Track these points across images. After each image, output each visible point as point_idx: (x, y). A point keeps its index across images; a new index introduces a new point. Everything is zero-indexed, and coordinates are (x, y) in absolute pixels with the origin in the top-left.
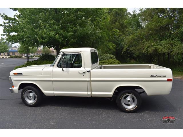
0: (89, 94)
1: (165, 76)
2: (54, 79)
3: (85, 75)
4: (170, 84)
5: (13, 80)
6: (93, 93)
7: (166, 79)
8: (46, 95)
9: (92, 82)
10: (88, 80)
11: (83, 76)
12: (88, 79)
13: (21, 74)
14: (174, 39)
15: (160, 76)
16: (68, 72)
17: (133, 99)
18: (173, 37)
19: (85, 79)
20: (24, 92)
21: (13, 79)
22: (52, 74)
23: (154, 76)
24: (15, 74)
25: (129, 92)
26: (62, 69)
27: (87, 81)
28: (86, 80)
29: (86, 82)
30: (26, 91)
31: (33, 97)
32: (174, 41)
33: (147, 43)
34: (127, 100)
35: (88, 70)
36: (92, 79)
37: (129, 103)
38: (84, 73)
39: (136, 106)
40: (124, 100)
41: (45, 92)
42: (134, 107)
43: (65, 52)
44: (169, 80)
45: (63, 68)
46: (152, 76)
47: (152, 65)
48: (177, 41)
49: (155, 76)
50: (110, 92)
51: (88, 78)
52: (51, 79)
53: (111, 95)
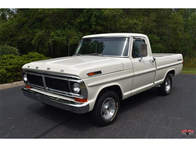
2: (136, 73)
11: (153, 65)
13: (99, 72)
21: (89, 85)
22: (133, 68)
24: (90, 74)
39: (170, 88)
41: (125, 94)
46: (178, 60)
51: (155, 67)
53: (162, 81)
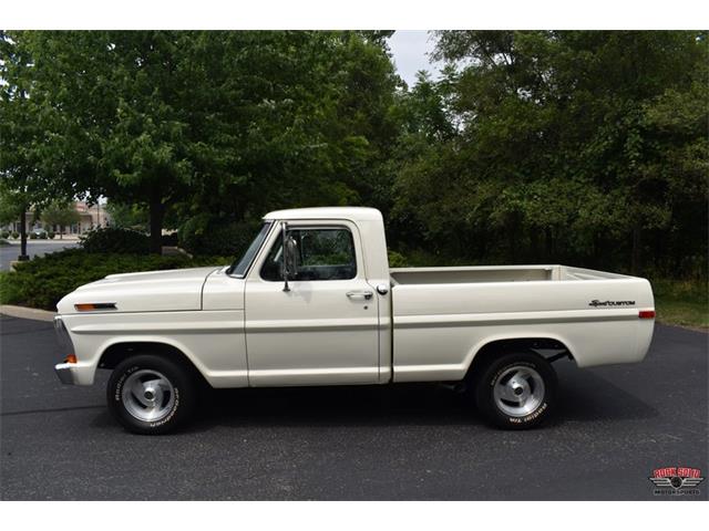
0: (385, 374)
1: (633, 303)
2: (250, 324)
3: (372, 305)
4: (649, 325)
5: (75, 332)
6: (397, 369)
7: (635, 311)
8: (214, 384)
9: (395, 331)
10: (381, 323)
11: (366, 308)
12: (385, 321)
13: (111, 306)
14: (574, 178)
15: (619, 303)
16: (307, 295)
17: (530, 381)
18: (572, 171)
19: (373, 321)
20: (122, 379)
21: (74, 329)
22: (243, 306)
23: (601, 304)
24: (80, 307)
25: (520, 361)
26: (286, 285)
27: (378, 328)
28: (377, 323)
29: (376, 332)
30: (129, 375)
31: (161, 396)
32: (572, 182)
33: (484, 190)
34: (511, 387)
35: (382, 288)
36: (397, 320)
37: (520, 399)
38: (368, 297)
39: (540, 407)
40: (502, 387)
41: (211, 374)
42: (537, 411)
43: (290, 223)
44: (644, 315)
45: (289, 283)
46: (595, 304)
47: (555, 268)
48: (586, 183)
49: (604, 304)
50: (459, 361)
51: (384, 316)
52: (239, 324)
53: (460, 371)
